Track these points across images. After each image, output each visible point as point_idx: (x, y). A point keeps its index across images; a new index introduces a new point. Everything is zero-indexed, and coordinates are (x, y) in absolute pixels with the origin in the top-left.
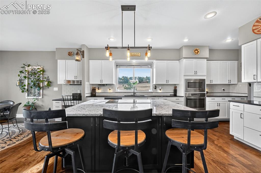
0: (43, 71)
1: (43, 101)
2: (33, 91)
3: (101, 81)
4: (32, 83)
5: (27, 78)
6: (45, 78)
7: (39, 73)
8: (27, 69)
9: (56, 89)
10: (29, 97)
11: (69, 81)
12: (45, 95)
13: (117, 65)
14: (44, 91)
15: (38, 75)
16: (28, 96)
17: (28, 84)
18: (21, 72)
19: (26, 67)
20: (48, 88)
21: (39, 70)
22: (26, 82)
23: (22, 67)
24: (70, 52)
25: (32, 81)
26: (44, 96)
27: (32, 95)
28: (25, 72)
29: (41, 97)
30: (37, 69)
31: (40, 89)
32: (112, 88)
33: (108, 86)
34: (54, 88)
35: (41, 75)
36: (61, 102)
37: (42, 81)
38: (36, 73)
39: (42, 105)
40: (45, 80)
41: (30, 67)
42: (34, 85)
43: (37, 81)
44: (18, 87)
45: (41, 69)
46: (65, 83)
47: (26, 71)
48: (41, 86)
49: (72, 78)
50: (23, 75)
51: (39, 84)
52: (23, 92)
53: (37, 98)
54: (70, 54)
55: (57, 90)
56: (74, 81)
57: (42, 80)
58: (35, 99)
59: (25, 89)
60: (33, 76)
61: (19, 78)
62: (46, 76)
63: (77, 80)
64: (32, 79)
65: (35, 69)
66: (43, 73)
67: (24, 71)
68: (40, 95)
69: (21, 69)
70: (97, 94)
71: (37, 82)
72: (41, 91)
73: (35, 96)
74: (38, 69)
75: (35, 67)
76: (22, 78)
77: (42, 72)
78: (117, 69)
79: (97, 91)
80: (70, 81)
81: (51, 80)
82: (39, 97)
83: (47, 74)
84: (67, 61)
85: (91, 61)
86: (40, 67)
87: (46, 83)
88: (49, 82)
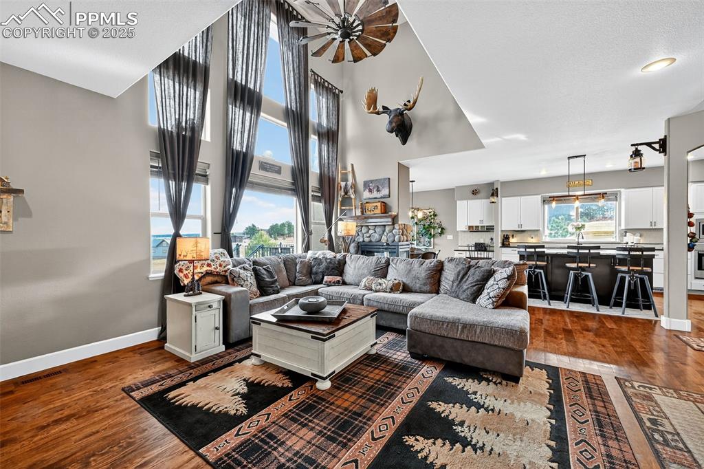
0: (435, 215)
2: (422, 240)
3: (520, 226)
6: (436, 224)
7: (430, 218)
9: (450, 237)
10: (418, 247)
11: (471, 227)
12: (436, 245)
13: (544, 201)
14: (435, 240)
15: (428, 220)
16: (417, 245)
20: (441, 236)
24: (474, 190)
27: (421, 246)
29: (432, 247)
30: (428, 213)
31: (431, 237)
32: (537, 236)
33: (529, 233)
34: (448, 236)
35: (433, 220)
36: (464, 252)
37: (434, 227)
38: (427, 218)
40: (437, 226)
45: (433, 213)
46: (466, 230)
48: (433, 234)
49: (475, 223)
51: (430, 231)
53: (428, 248)
54: (475, 192)
55: (452, 239)
56: (477, 227)
60: (422, 222)
62: (438, 221)
63: (483, 225)
66: (434, 217)
68: (430, 245)
70: (511, 245)
72: (432, 239)
73: (424, 246)
74: (430, 212)
78: (544, 207)
79: (512, 240)
80: (473, 227)
81: (443, 226)
82: (430, 247)
83: (439, 219)
84: (469, 201)
85: (503, 199)
86: (431, 210)
87: (440, 230)
88: (442, 229)
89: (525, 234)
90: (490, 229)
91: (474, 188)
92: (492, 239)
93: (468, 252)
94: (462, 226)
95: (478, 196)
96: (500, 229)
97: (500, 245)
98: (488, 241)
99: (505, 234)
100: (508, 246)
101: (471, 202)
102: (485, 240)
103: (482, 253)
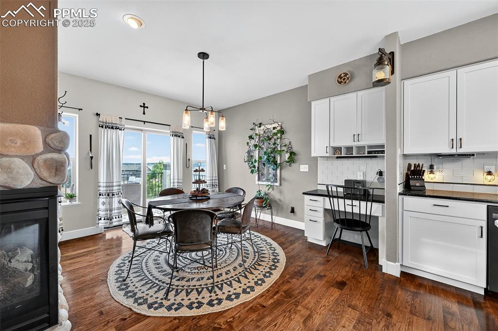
0: (282, 132)
1: (281, 192)
2: (266, 172)
3: (456, 142)
4: (266, 157)
5: (258, 148)
6: (284, 146)
7: (275, 137)
8: (257, 132)
9: (304, 168)
10: (260, 183)
11: (337, 150)
12: (284, 180)
14: (283, 172)
15: (273, 140)
16: (259, 179)
17: (260, 158)
18: (251, 137)
19: (256, 127)
20: (290, 165)
21: (275, 131)
22: (256, 155)
23: (251, 129)
24: (343, 75)
25: (265, 153)
26: (282, 181)
27: (264, 179)
28: (255, 137)
29: (277, 184)
30: (272, 129)
31: (277, 167)
34: (301, 166)
35: (279, 140)
36: (320, 199)
37: (280, 151)
38: (271, 137)
39: (280, 200)
40: (284, 148)
41: (262, 127)
42: (268, 160)
43: (272, 153)
44: (247, 163)
45: (279, 128)
46: (328, 155)
47: (256, 134)
48: (279, 162)
49: (345, 141)
50: (253, 142)
51: (274, 158)
52: (252, 172)
53: (272, 184)
54: (344, 79)
55: (308, 171)
56: (349, 149)
57: (279, 149)
58: (269, 186)
59: (254, 167)
60: (265, 144)
61: (247, 148)
62: (286, 142)
63: (361, 144)
64: (265, 150)
65: (270, 130)
66: (281, 136)
67: (254, 135)
68: (276, 179)
69: (251, 133)
71: (272, 155)
72: (278, 171)
73: (268, 180)
74: (274, 128)
75: (269, 126)
76: (251, 147)
77: (279, 135)
80: (340, 149)
81: (295, 149)
82: (276, 184)
83: (288, 138)
84: (332, 99)
85: (407, 83)
86: (276, 125)
87: (287, 155)
88: (292, 154)
89: (467, 162)
90: (375, 152)
91: (341, 72)
92: (381, 173)
93: (327, 199)
94: (319, 146)
95: (352, 85)
96: (399, 152)
97: (400, 189)
98: (371, 178)
99: (413, 162)
100: (420, 192)
101: (337, 101)
102: (364, 174)
103: (356, 203)
